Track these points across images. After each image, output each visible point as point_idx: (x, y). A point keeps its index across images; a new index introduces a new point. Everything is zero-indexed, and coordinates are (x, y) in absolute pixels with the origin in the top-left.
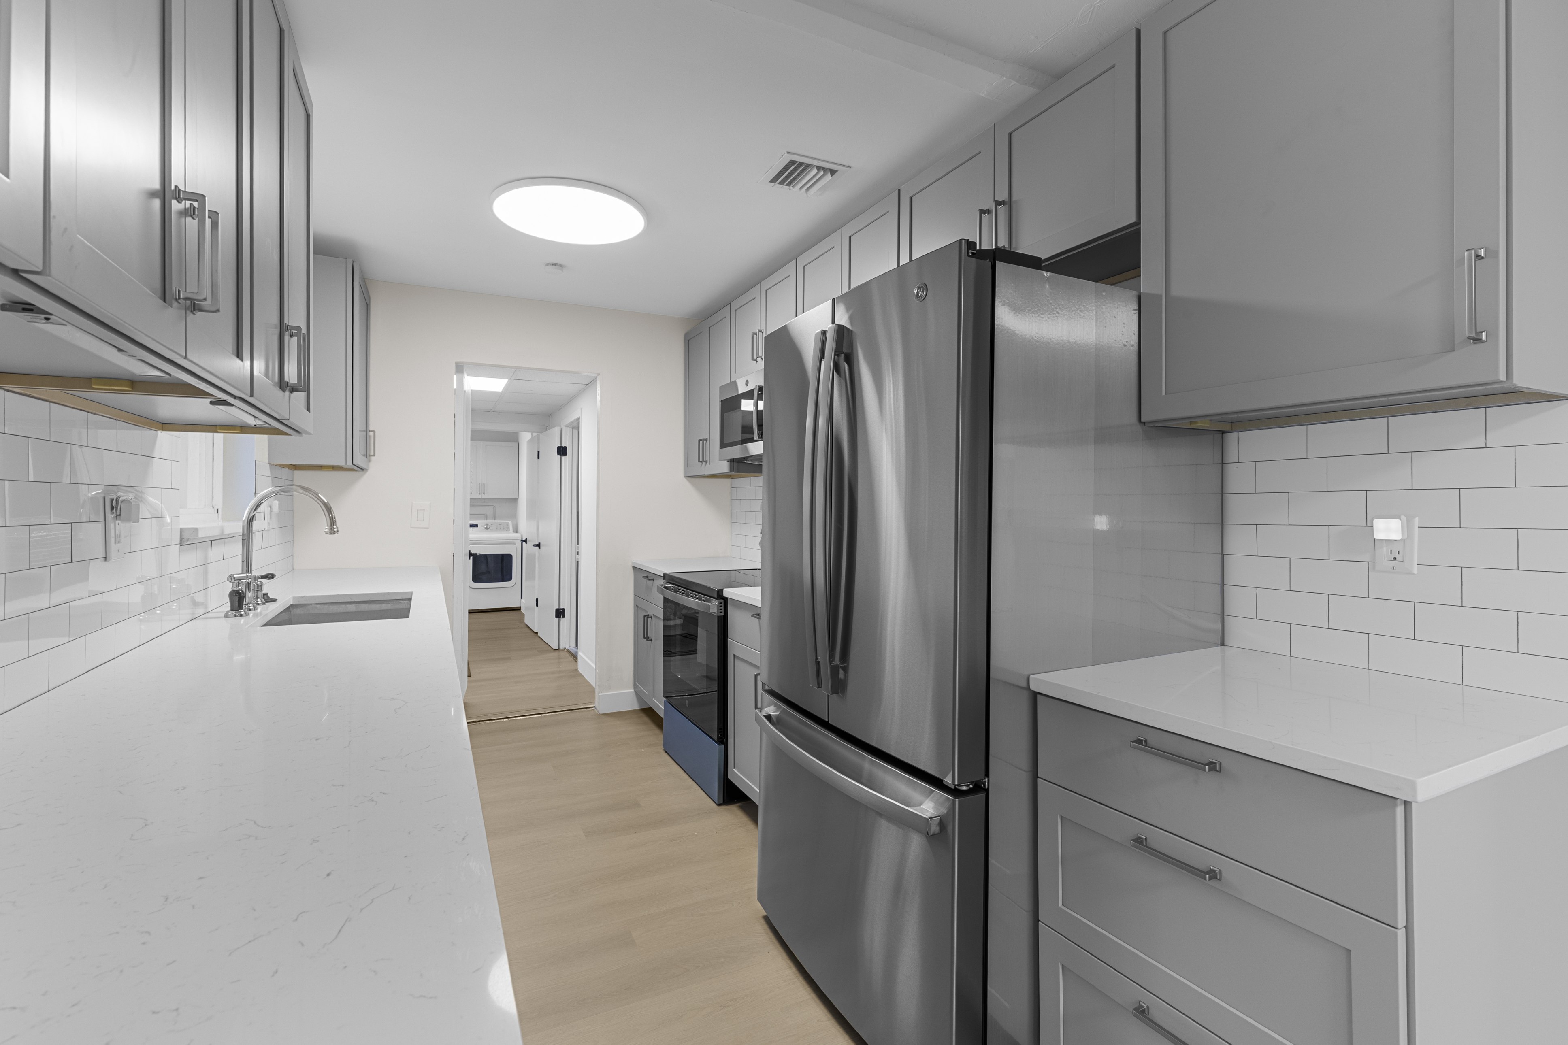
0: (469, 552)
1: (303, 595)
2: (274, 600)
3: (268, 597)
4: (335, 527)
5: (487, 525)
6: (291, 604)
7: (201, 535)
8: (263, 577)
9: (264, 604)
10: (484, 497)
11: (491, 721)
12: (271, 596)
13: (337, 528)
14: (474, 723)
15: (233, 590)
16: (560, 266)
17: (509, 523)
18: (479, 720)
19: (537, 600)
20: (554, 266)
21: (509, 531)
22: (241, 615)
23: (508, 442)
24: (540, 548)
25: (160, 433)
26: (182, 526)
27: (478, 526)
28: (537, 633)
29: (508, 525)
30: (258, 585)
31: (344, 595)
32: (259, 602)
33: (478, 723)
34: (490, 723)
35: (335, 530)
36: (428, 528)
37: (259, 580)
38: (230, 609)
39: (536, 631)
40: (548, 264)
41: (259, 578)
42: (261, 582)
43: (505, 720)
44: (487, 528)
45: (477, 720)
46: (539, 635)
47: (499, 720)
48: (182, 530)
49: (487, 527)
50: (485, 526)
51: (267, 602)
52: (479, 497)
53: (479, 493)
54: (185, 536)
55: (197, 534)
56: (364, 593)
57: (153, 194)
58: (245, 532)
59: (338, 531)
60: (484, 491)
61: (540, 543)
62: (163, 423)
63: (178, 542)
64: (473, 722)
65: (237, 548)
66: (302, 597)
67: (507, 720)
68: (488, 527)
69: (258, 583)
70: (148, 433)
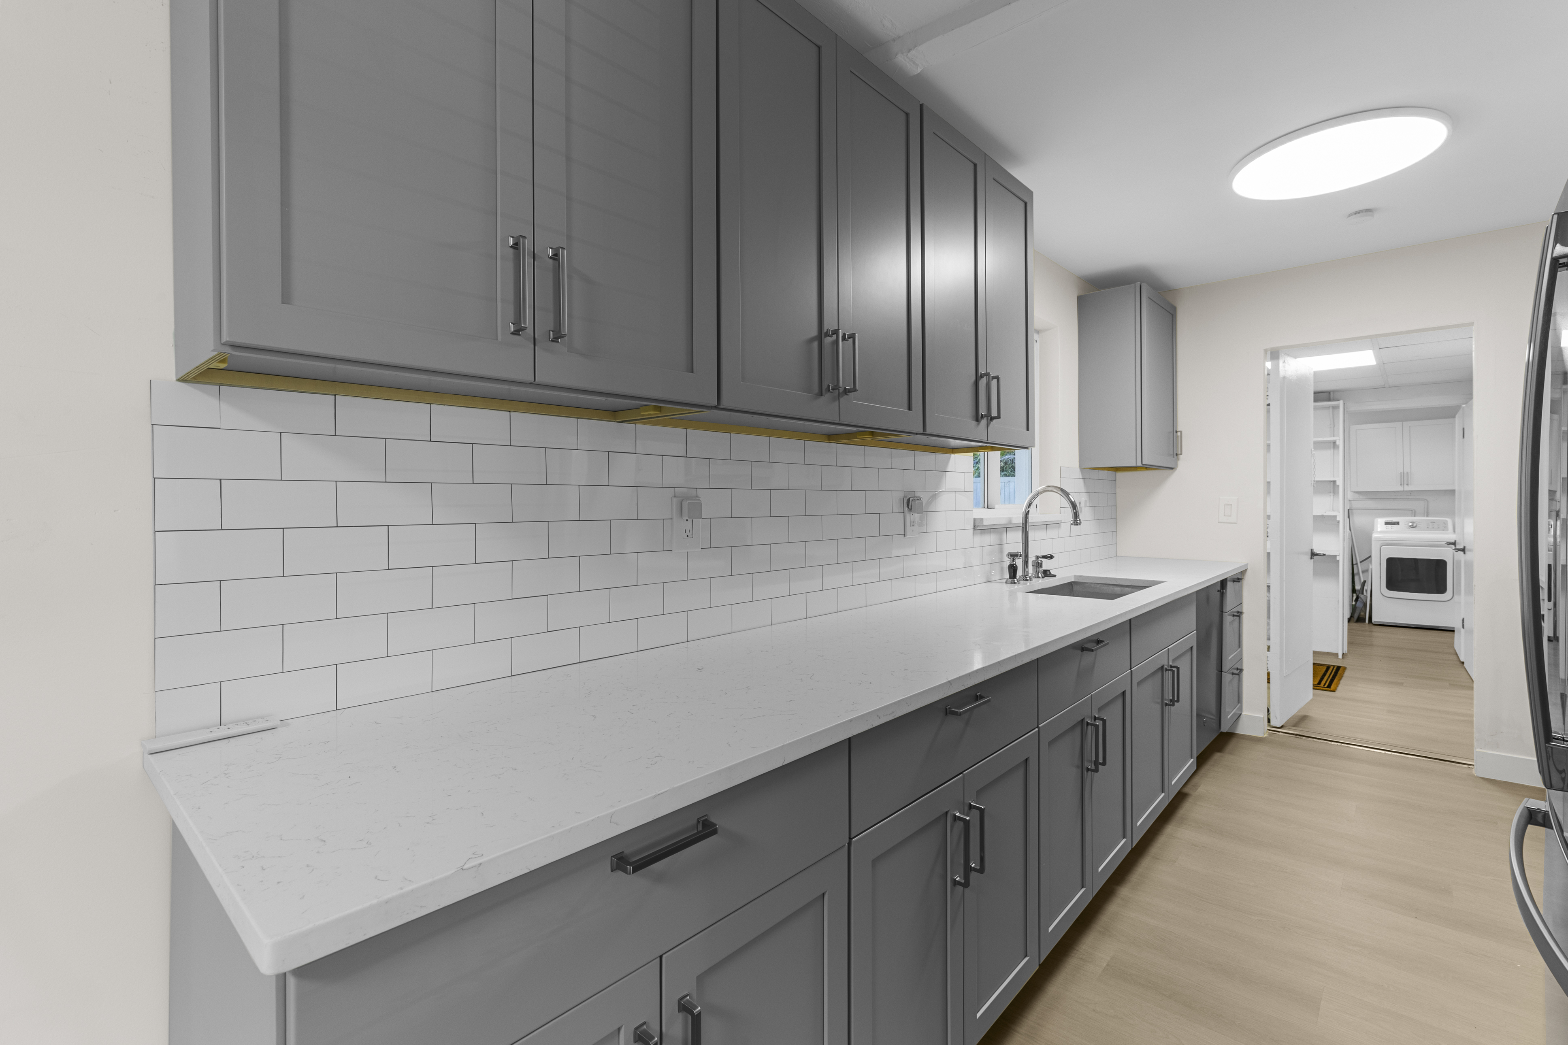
0: (1310, 551)
1: (1081, 575)
2: (1055, 576)
3: (1050, 573)
4: (1078, 519)
5: (1413, 522)
6: (1073, 581)
7: (985, 523)
8: (1044, 557)
9: (1043, 577)
10: (1407, 488)
11: (1314, 739)
12: (1052, 572)
13: (1080, 520)
14: (1294, 736)
15: (1011, 564)
16: (1369, 211)
17: (1447, 521)
18: (1301, 734)
19: (1463, 620)
20: (1358, 215)
21: (1448, 530)
22: (1015, 583)
23: (1438, 419)
24: (1465, 553)
25: (953, 455)
26: (974, 517)
27: (1400, 523)
28: (1463, 663)
29: (1445, 523)
30: (1039, 563)
31: (1111, 578)
32: (1040, 576)
33: (1299, 737)
34: (1313, 741)
35: (1078, 522)
36: (1236, 523)
37: (1040, 559)
38: (1008, 577)
39: (1462, 661)
40: (1350, 215)
41: (1040, 558)
42: (1041, 561)
43: (1333, 743)
44: (1412, 527)
45: (1298, 733)
46: (1465, 665)
47: (1325, 741)
48: (975, 519)
49: (1412, 525)
50: (1411, 524)
51: (1045, 576)
52: (1401, 489)
53: (1401, 485)
54: (977, 524)
55: (983, 522)
56: (1128, 578)
57: (811, 340)
58: (1024, 522)
59: (1080, 523)
60: (1408, 481)
61: (1465, 547)
62: (953, 449)
63: (973, 528)
64: (1293, 734)
65: (1018, 535)
66: (1081, 576)
67: (1336, 743)
68: (1415, 525)
69: (1039, 561)
70: (942, 457)
